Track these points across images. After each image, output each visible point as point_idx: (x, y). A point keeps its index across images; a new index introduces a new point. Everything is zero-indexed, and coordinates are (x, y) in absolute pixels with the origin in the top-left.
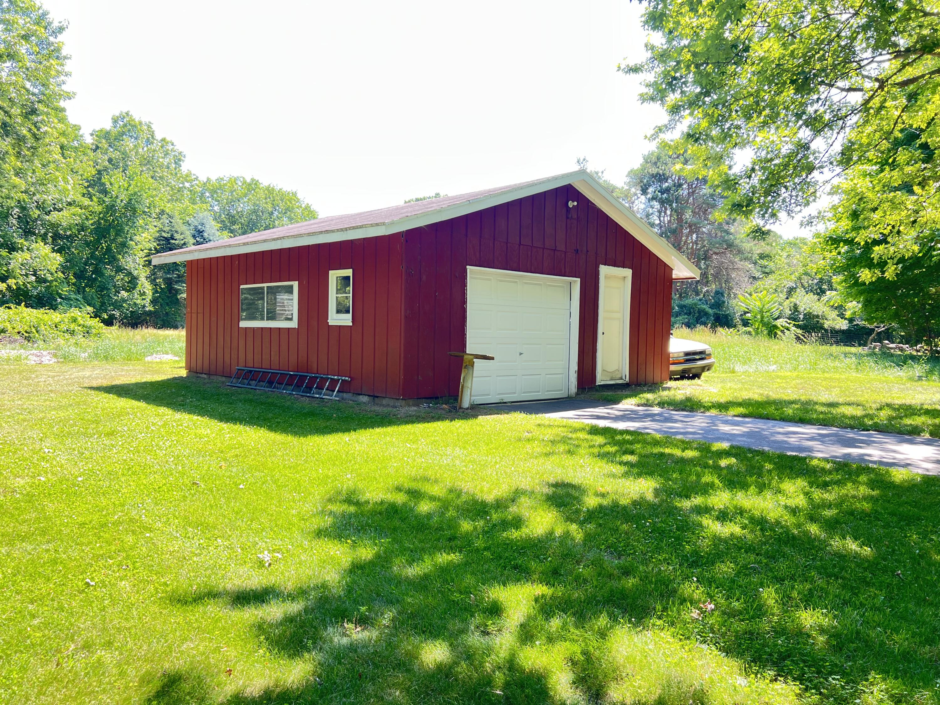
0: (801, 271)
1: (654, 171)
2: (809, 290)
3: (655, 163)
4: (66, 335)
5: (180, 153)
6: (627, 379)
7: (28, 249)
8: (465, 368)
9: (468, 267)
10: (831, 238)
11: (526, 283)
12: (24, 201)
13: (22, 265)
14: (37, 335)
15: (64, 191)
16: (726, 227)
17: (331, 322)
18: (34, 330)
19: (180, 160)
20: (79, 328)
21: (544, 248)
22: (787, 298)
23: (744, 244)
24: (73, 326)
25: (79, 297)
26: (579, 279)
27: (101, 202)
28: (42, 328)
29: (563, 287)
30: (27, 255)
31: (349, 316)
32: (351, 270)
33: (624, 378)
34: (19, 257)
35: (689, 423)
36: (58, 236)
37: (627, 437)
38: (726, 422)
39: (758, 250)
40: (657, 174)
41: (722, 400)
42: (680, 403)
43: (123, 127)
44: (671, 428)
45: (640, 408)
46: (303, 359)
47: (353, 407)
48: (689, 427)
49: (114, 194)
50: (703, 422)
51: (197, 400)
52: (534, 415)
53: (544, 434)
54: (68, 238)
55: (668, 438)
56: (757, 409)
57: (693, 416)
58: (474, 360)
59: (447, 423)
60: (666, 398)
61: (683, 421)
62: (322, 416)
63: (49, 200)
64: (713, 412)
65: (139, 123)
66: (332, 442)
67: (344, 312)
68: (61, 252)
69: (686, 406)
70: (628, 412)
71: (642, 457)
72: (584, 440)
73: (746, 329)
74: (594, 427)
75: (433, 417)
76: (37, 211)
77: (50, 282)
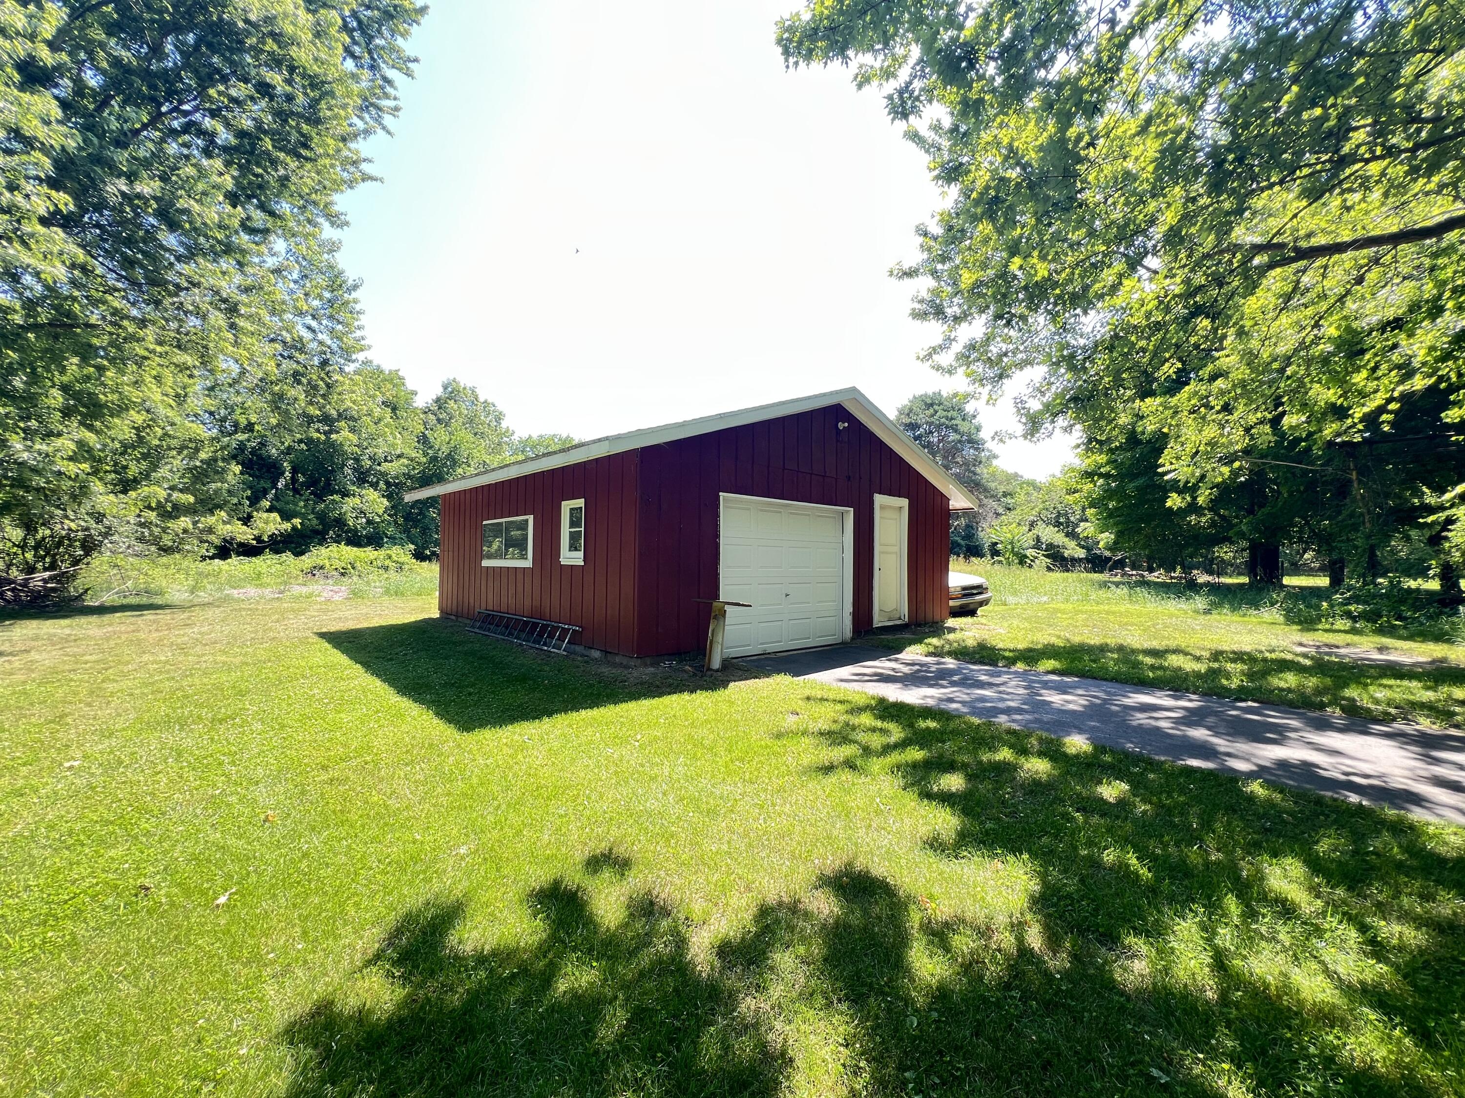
0: (1041, 506)
1: (908, 421)
2: (1048, 523)
3: (908, 415)
4: (380, 570)
5: (501, 413)
6: (907, 619)
7: (359, 495)
8: (715, 617)
9: (720, 493)
10: (1086, 472)
12: (356, 453)
13: (354, 509)
14: (352, 571)
15: (393, 445)
16: (973, 469)
17: (563, 561)
18: (349, 566)
19: (500, 419)
20: (394, 564)
21: (811, 474)
22: (1030, 530)
23: (990, 483)
24: (387, 562)
25: (403, 536)
26: (852, 509)
27: (425, 454)
28: (358, 564)
29: (835, 517)
30: (357, 500)
31: (581, 554)
32: (583, 500)
33: (903, 618)
34: (351, 502)
35: (1002, 689)
36: (387, 483)
37: (932, 724)
38: (1046, 685)
39: (1002, 489)
40: (911, 423)
41: (1020, 646)
42: (974, 652)
43: (451, 392)
44: (983, 699)
45: (930, 659)
46: (536, 603)
47: (578, 667)
48: (1005, 696)
49: (437, 447)
50: (1018, 686)
51: (414, 653)
52: (802, 678)
53: (815, 720)
54: (396, 485)
55: (990, 724)
56: (1072, 662)
57: (999, 675)
58: (727, 607)
59: (686, 696)
60: (955, 645)
61: (990, 685)
62: (531, 682)
63: (380, 453)
64: (1020, 667)
65: (465, 388)
66: (505, 741)
67: (576, 549)
68: (389, 497)
69: (983, 657)
70: (917, 667)
71: (970, 778)
72: (874, 730)
73: (996, 558)
74: (882, 701)
75: (670, 685)
76: (369, 463)
77: (378, 523)
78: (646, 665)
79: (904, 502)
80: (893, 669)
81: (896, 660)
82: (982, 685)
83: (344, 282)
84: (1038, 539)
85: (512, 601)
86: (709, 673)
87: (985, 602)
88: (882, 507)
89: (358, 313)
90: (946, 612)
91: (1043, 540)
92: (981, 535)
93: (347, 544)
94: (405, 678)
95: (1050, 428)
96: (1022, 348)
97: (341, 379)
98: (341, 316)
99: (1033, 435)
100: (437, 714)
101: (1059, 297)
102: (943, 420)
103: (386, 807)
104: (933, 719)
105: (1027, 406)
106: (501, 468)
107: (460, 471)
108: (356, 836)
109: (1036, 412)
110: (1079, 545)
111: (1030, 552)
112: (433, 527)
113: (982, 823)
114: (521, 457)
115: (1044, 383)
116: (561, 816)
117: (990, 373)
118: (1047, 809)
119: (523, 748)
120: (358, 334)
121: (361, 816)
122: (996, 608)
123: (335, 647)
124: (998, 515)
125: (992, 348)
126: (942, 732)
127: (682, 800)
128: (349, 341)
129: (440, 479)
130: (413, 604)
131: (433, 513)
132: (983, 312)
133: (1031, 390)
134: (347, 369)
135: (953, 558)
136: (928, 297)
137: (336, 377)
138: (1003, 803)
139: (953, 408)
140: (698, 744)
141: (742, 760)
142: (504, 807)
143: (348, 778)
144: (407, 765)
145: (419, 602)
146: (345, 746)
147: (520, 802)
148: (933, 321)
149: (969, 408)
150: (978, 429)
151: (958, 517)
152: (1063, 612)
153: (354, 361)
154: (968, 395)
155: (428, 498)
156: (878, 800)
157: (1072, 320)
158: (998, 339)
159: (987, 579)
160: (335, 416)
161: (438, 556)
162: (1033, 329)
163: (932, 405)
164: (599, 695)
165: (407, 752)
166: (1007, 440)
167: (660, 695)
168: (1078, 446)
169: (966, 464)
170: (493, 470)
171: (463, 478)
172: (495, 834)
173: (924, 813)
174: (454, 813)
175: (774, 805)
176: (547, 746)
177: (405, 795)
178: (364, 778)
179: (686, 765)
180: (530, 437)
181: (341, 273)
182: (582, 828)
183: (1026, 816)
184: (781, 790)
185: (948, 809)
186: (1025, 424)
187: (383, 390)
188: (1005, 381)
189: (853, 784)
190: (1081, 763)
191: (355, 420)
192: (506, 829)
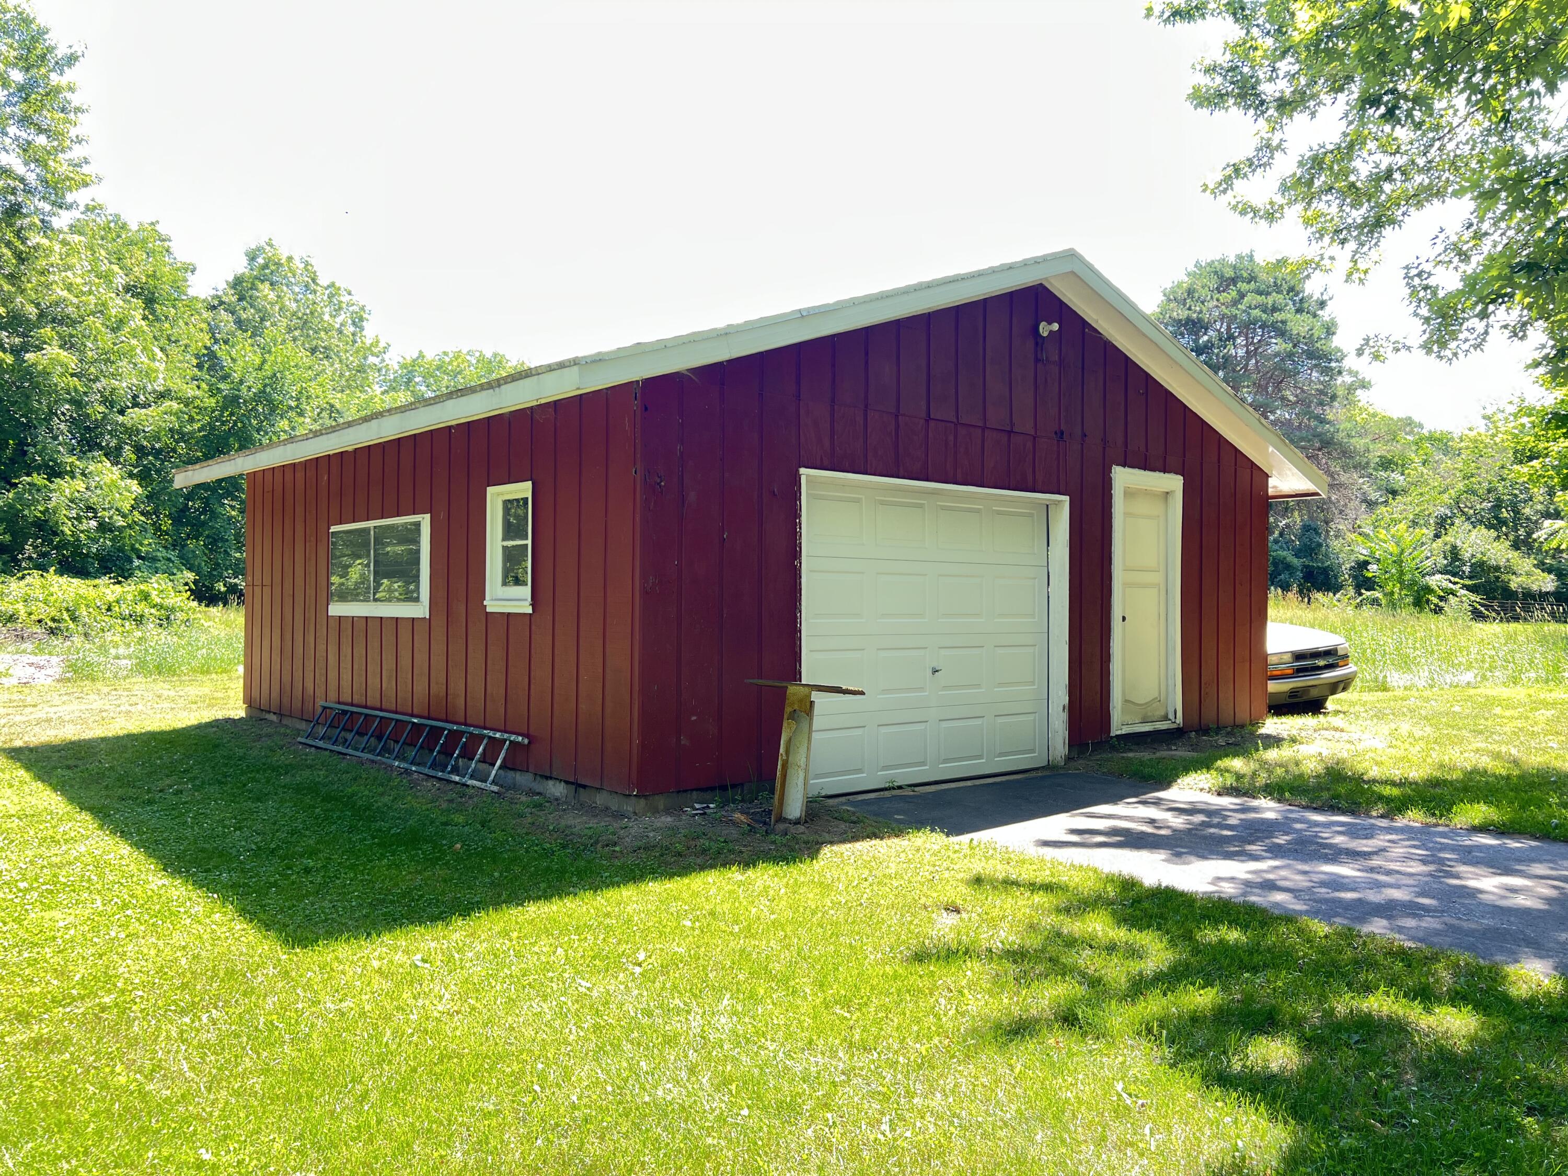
0: (1460, 486)
1: (1182, 314)
2: (1476, 521)
3: (1184, 302)
4: (127, 624)
5: (363, 308)
6: (1180, 719)
7: (83, 474)
8: (793, 716)
9: (802, 471)
11: (943, 508)
12: (76, 390)
13: (72, 501)
14: (72, 625)
15: (148, 374)
16: (1319, 411)
17: (492, 606)
18: (66, 616)
19: (361, 319)
20: (153, 611)
21: (984, 429)
22: (1437, 536)
23: (1353, 441)
24: (141, 607)
25: (172, 555)
26: (1066, 499)
27: (214, 391)
28: (83, 612)
29: (1031, 515)
30: (79, 485)
31: (525, 592)
32: (529, 484)
33: (1171, 716)
34: (66, 488)
35: (1376, 862)
36: (140, 450)
37: (1233, 935)
38: (1470, 856)
39: (1379, 451)
40: (1189, 320)
41: (1416, 774)
42: (1319, 788)
43: (265, 266)
44: (1337, 883)
45: (1227, 801)
46: (438, 689)
47: (520, 816)
48: (1382, 878)
49: (236, 376)
50: (1408, 858)
51: (197, 788)
52: (965, 838)
53: (993, 923)
54: (157, 453)
55: (1348, 935)
56: (1522, 808)
57: (1369, 833)
58: (815, 696)
59: (735, 874)
60: (1279, 771)
61: (1354, 855)
62: (427, 847)
63: (122, 387)
64: (1414, 817)
65: (290, 259)
66: (376, 964)
67: (518, 582)
68: (143, 477)
69: (1337, 796)
70: (1199, 818)
71: (1308, 1042)
72: (1111, 948)
73: (1367, 594)
74: (1128, 885)
75: (704, 851)
76: (102, 409)
77: (121, 529)
78: (655, 811)
79: (1174, 483)
80: (1152, 822)
81: (1157, 803)
82: (1336, 855)
83: (50, 49)
84: (1454, 554)
85: (389, 686)
86: (781, 826)
87: (1341, 685)
88: (1129, 494)
89: (78, 110)
90: (1260, 705)
91: (1466, 556)
92: (1336, 544)
93: (60, 572)
94: (178, 840)
95: (1480, 326)
96: (1421, 162)
97: (45, 242)
98: (47, 118)
99: (1443, 345)
100: (243, 912)
101: (1498, 57)
102: (1256, 313)
103: (144, 1096)
104: (1234, 923)
105: (1432, 282)
106: (366, 419)
107: (284, 424)
108: (86, 1153)
109: (1450, 295)
110: (1541, 566)
111: (1437, 581)
112: (230, 535)
113: (1332, 1136)
114: (403, 397)
115: (1467, 235)
116: (487, 1115)
117: (1357, 215)
118: (1466, 1110)
119: (412, 978)
120: (77, 152)
121: (95, 1115)
122: (1367, 697)
123: (39, 777)
124: (1371, 505)
125: (1357, 163)
126: (1253, 950)
127: (726, 1082)
128: (60, 165)
129: (245, 443)
130: (193, 691)
131: (230, 509)
132: (1341, 89)
133: (1440, 248)
134: (56, 223)
135: (1274, 594)
136: (1224, 60)
137: (35, 239)
138: (1375, 1096)
139: (1277, 288)
140: (762, 971)
141: (846, 1004)
142: (374, 1096)
143: (68, 1038)
144: (183, 1012)
145: (203, 687)
146: (61, 974)
147: (406, 1085)
148: (1234, 110)
149: (1313, 287)
150: (1330, 330)
151: (1287, 511)
152: (1508, 704)
153: (69, 207)
154: (1307, 263)
155: (219, 481)
156: (1119, 1086)
157: (1525, 103)
158: (1372, 145)
159: (1348, 638)
160: (33, 317)
161: (241, 594)
162: (1443, 122)
163: (1234, 281)
164: (563, 871)
165: (184, 986)
166: (1390, 354)
167: (684, 870)
168: (1537, 364)
169: (1303, 402)
170: (349, 424)
171: (292, 439)
172: (357, 1150)
173: (1212, 1114)
174: (278, 1108)
175: (909, 1095)
176: (461, 974)
177: (181, 1073)
178: (100, 1039)
179: (735, 1013)
180: (421, 355)
181: (43, 32)
182: (530, 1138)
183: (1425, 1123)
184: (925, 1063)
185: (1262, 1109)
186: (1427, 320)
187: (128, 262)
188: (1388, 231)
189: (1070, 1054)
190: (1537, 1018)
191: (73, 323)
192: (379, 1140)
